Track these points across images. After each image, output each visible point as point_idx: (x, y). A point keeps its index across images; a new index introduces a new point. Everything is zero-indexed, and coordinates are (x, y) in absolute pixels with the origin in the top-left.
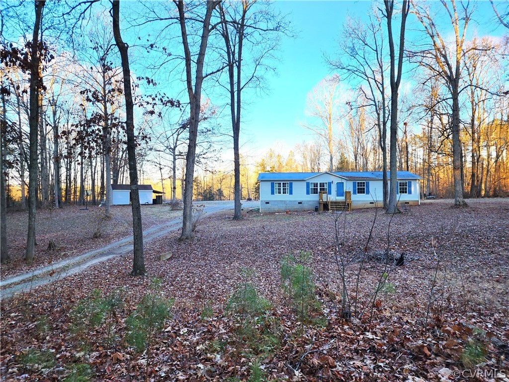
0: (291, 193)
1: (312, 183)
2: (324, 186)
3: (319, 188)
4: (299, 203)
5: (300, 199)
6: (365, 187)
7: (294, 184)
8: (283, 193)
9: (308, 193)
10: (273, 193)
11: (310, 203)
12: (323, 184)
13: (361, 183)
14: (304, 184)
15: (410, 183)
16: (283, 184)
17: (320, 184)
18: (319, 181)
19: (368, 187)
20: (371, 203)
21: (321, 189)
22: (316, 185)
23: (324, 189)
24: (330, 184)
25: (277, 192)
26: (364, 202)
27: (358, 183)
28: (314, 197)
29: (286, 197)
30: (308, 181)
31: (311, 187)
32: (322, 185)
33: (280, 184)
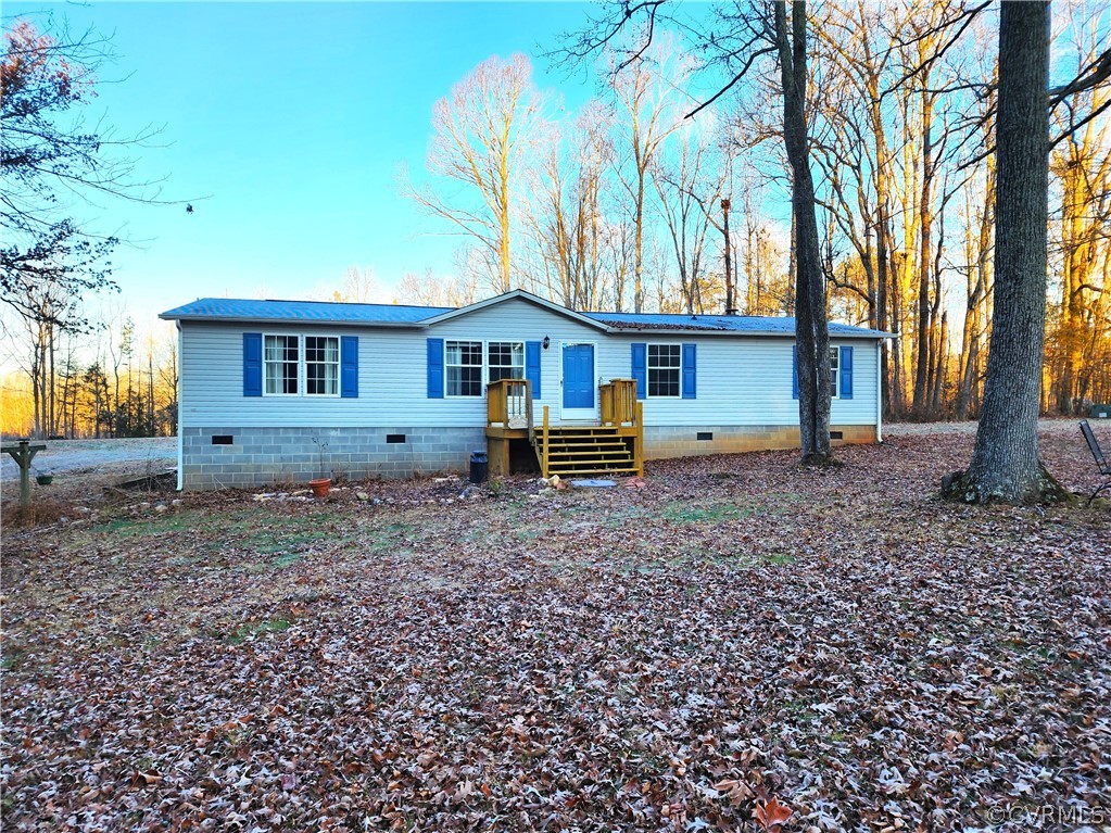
0: (350, 389)
1: (452, 346)
2: (507, 360)
3: (485, 367)
4: (391, 439)
5: (395, 421)
6: (680, 368)
7: (368, 346)
8: (311, 389)
9: (434, 391)
10: (252, 387)
11: (446, 439)
12: (507, 349)
13: (664, 349)
14: (417, 347)
15: (847, 354)
16: (310, 342)
17: (493, 348)
18: (484, 334)
19: (691, 366)
20: (702, 436)
21: (493, 373)
22: (471, 353)
23: (507, 373)
24: (535, 350)
25: (279, 386)
26: (675, 433)
27: (653, 349)
28: (464, 412)
29: (327, 410)
30: (435, 334)
31: (453, 361)
32: (500, 353)
33: (293, 342)
